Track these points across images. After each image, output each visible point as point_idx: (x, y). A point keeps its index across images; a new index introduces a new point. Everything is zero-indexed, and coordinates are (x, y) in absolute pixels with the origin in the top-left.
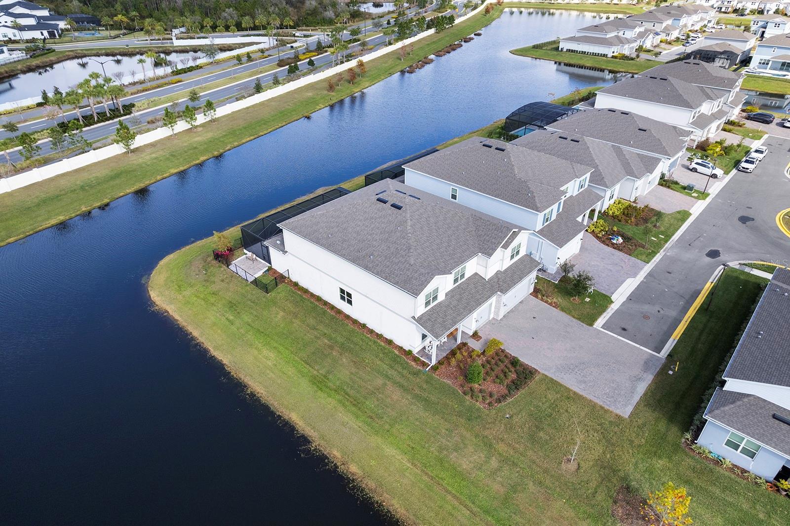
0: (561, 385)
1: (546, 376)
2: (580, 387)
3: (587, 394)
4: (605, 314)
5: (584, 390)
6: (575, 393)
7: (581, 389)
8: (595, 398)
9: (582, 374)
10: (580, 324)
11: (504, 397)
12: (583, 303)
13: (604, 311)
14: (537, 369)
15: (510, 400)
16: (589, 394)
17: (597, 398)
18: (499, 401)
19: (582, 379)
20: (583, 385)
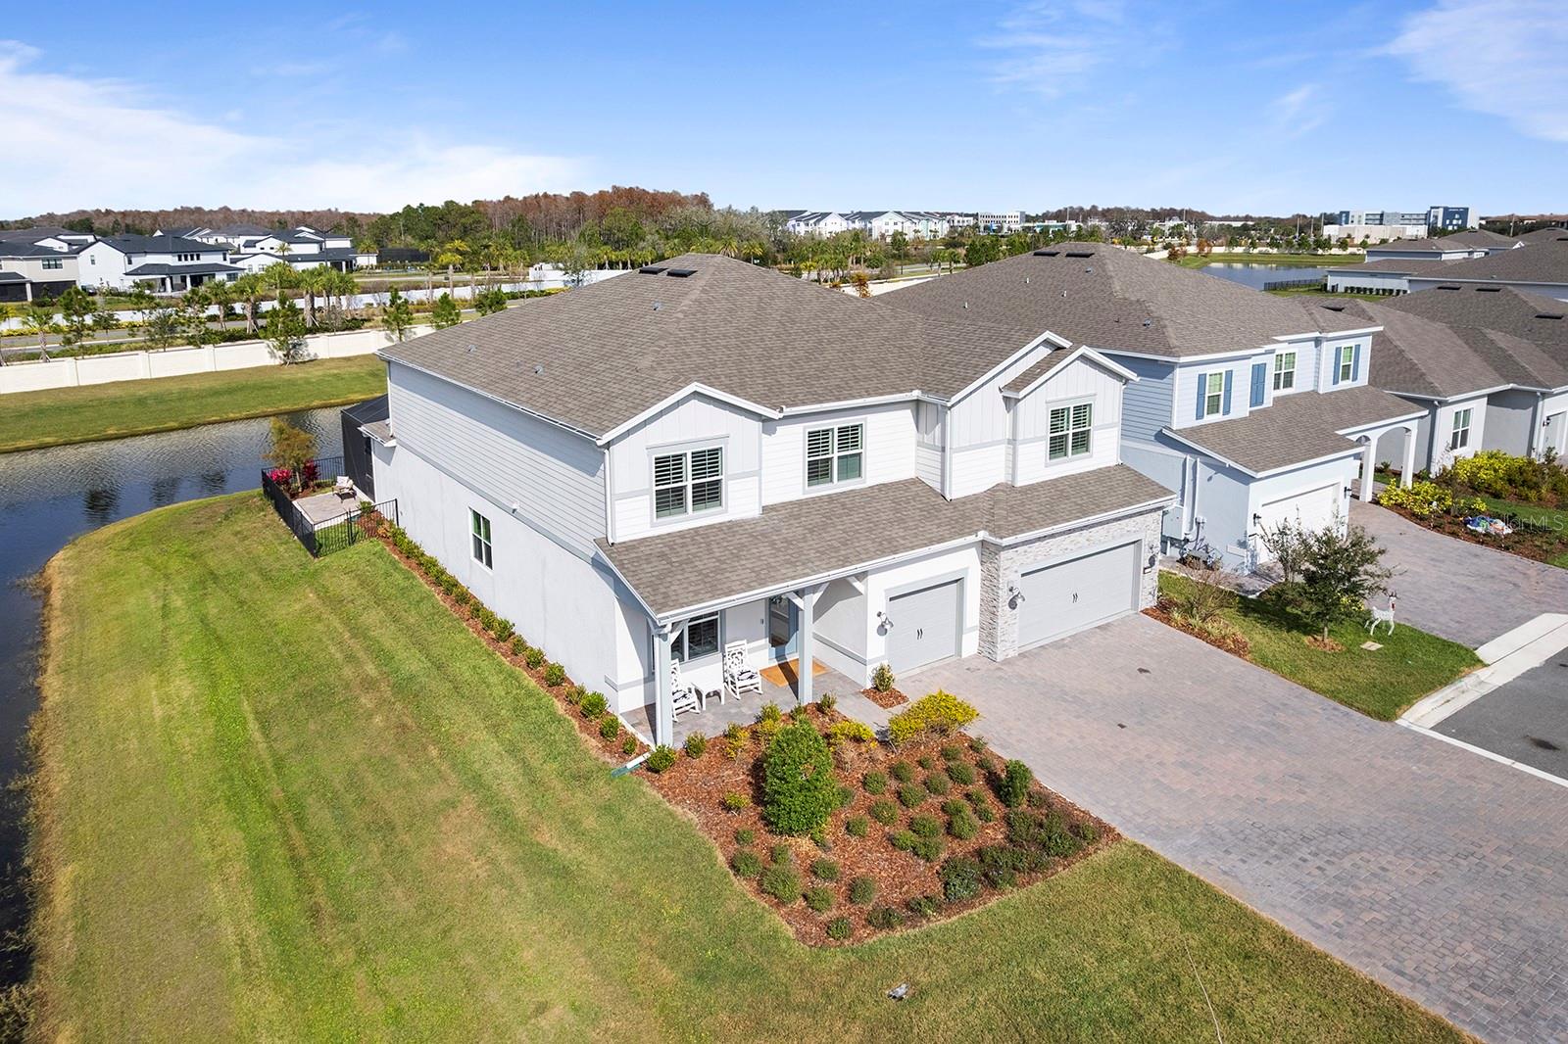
0: (1217, 897)
1: (1146, 852)
2: (1321, 922)
3: (1356, 955)
4: (1447, 692)
5: (1339, 935)
6: (1284, 939)
7: (1318, 927)
8: (1399, 979)
9: (1331, 871)
10: (1335, 709)
11: (914, 910)
12: (1353, 654)
13: (1445, 682)
14: (1113, 825)
15: (938, 922)
16: (1369, 955)
17: (1412, 979)
18: (884, 920)
19: (1331, 891)
20: (1334, 915)
